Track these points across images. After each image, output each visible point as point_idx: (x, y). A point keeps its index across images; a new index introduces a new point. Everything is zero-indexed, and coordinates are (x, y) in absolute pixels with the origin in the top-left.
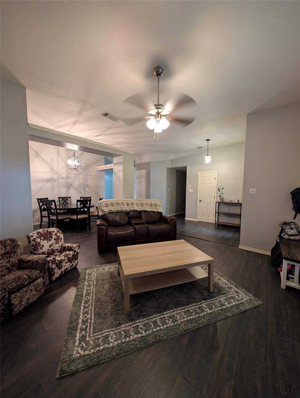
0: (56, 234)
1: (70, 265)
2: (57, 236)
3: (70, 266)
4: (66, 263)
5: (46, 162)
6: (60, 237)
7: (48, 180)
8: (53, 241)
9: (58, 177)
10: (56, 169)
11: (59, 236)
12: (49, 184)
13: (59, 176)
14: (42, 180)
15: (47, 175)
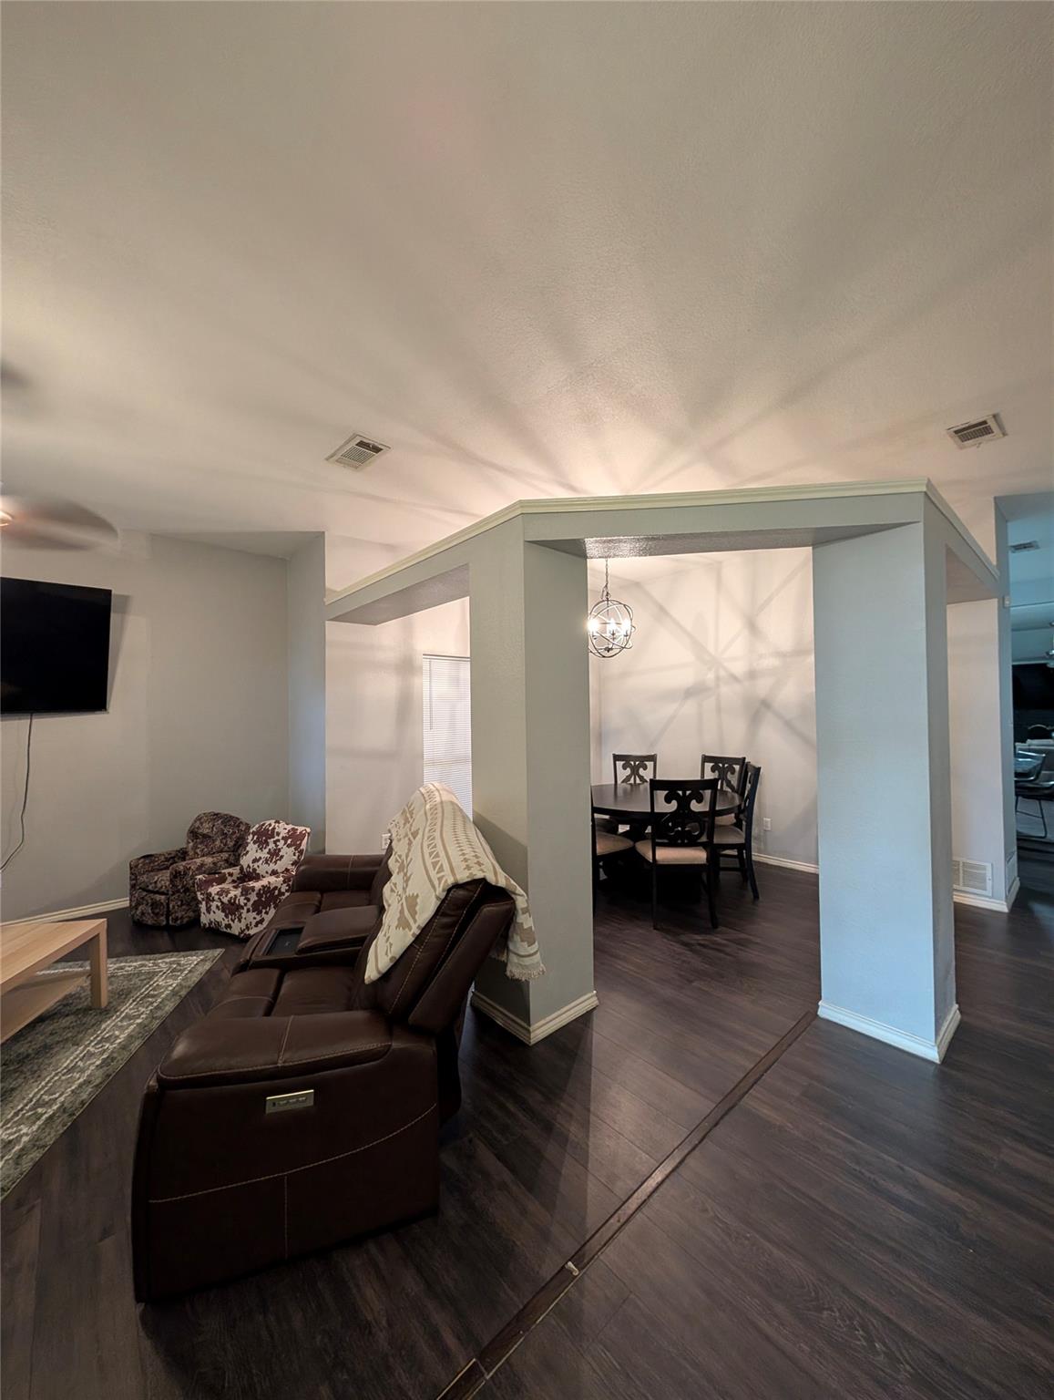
0: (278, 840)
1: (255, 918)
2: (277, 846)
3: (255, 921)
4: (248, 911)
5: (681, 627)
6: (281, 854)
7: (690, 693)
8: (264, 854)
9: (718, 678)
10: (711, 648)
11: (279, 850)
12: (689, 708)
13: (722, 673)
14: (668, 696)
15: (686, 678)
